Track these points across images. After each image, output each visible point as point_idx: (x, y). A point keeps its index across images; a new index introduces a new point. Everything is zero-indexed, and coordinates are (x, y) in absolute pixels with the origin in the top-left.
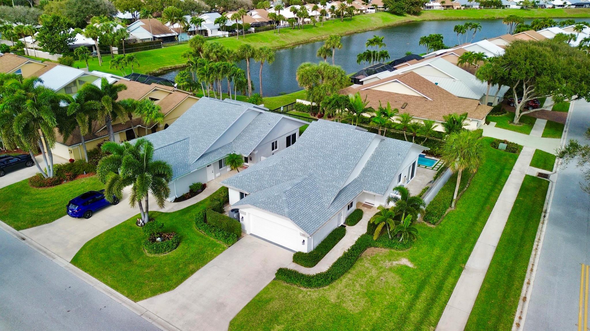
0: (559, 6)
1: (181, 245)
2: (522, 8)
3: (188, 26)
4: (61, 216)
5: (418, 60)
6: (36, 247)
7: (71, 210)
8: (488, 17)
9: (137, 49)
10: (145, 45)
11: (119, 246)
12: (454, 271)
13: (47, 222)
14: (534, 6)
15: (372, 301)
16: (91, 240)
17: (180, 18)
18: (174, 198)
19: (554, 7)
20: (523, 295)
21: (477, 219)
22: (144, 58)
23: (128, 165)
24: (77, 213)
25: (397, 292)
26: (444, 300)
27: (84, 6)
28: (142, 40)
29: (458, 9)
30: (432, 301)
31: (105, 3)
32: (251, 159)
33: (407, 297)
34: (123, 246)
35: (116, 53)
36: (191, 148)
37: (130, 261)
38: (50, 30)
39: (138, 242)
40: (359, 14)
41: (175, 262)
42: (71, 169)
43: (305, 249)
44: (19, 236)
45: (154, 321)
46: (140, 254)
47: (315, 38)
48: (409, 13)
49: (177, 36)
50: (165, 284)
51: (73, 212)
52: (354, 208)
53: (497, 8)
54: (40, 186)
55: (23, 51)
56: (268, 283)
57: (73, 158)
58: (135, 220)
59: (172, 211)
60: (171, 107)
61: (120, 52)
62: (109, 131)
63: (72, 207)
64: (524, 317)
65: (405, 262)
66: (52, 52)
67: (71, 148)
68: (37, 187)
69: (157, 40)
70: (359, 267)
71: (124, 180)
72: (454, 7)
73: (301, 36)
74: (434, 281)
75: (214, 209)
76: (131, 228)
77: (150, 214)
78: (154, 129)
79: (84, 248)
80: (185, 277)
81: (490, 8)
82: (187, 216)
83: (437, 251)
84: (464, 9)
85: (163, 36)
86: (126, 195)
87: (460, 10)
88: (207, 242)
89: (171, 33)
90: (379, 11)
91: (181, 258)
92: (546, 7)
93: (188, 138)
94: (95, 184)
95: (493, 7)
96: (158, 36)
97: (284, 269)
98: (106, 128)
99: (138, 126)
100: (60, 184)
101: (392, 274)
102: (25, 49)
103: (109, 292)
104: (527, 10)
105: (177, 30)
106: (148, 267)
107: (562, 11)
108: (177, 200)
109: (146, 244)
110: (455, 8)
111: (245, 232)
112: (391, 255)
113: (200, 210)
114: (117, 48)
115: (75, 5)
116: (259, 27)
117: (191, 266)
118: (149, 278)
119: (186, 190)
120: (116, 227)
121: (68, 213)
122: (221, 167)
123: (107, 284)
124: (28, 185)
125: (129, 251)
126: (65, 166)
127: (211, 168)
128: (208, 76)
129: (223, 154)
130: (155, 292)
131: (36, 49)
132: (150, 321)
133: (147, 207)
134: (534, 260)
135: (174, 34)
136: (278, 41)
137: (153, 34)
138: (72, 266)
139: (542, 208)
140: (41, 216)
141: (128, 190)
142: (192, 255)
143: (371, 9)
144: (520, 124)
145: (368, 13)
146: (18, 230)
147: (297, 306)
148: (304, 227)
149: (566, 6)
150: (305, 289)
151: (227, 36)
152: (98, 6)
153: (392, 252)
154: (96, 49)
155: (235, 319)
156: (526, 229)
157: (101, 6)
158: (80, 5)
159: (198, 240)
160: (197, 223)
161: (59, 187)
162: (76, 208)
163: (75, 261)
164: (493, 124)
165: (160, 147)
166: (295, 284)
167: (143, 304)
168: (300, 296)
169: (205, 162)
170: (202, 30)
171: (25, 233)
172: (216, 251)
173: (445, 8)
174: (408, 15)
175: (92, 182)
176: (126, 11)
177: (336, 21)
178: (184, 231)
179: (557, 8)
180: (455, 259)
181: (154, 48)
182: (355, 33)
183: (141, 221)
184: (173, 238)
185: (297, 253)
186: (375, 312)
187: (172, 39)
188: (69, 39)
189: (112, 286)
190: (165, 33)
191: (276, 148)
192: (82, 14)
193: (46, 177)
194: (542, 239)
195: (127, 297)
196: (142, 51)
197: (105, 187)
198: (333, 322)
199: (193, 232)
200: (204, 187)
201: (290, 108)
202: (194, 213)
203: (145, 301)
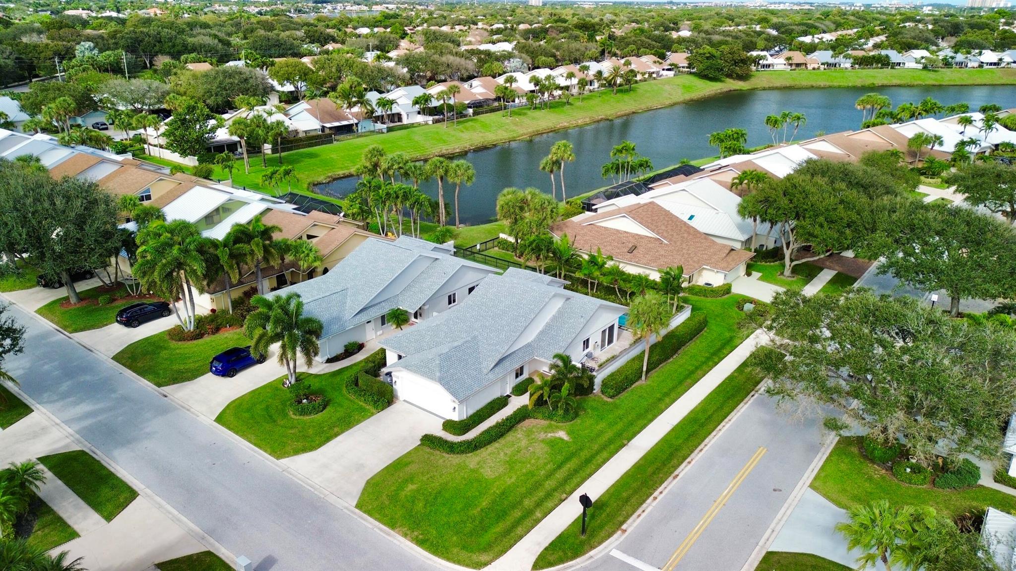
0: (991, 64)
1: (329, 409)
2: (925, 68)
3: (373, 109)
4: (203, 374)
5: (687, 176)
6: (178, 404)
7: (215, 367)
8: (863, 84)
9: (299, 146)
10: (310, 140)
11: (263, 406)
12: (612, 446)
13: (189, 379)
14: (946, 65)
15: (512, 469)
16: (236, 400)
17: (361, 100)
18: (326, 358)
19: (981, 65)
20: (676, 473)
21: (667, 394)
22: (306, 160)
23: (277, 321)
24: (221, 371)
25: (541, 461)
26: (588, 473)
27: (228, 80)
28: (306, 132)
29: (814, 69)
30: (576, 471)
31: (257, 76)
32: (421, 315)
33: (549, 467)
34: (267, 407)
35: (269, 152)
36: (348, 301)
37: (275, 421)
38: (183, 124)
39: (284, 403)
40: (645, 80)
41: (320, 424)
42: (212, 321)
43: (455, 417)
44: (161, 393)
45: (295, 476)
46: (285, 415)
47: (565, 124)
48: (729, 76)
49: (357, 124)
50: (307, 445)
51: (217, 369)
52: (525, 376)
53: (881, 68)
54: (180, 340)
55: (144, 149)
56: (411, 448)
57: (215, 308)
58: (282, 381)
59: (322, 373)
60: (333, 247)
61: (274, 151)
62: (257, 277)
63: (216, 364)
64: (664, 493)
65: (562, 434)
66: (184, 153)
67: (213, 296)
68: (176, 341)
69: (327, 131)
70: (510, 437)
71: (271, 337)
72: (808, 66)
73: (544, 120)
74: (584, 454)
75: (367, 372)
76: (277, 389)
77: (297, 375)
78: (311, 275)
79: (228, 406)
80: (328, 440)
81: (869, 68)
82: (338, 378)
83: (602, 425)
84: (825, 69)
85: (337, 124)
86: (273, 354)
87: (818, 71)
88: (356, 406)
89: (348, 119)
90: (682, 72)
91: (326, 422)
92: (967, 66)
93: (347, 288)
94: (239, 339)
95: (874, 65)
96: (328, 125)
97: (429, 435)
98: (253, 273)
99: (291, 270)
100: (201, 338)
101: (543, 445)
102: (146, 146)
103: (253, 450)
104: (933, 71)
105: (356, 115)
106: (292, 428)
107: (994, 73)
108: (329, 361)
109: (291, 405)
110: (810, 67)
111: (397, 398)
112: (550, 426)
113: (352, 372)
114: (270, 146)
115: (215, 78)
116: (479, 106)
117: (336, 429)
118: (292, 438)
119: (340, 350)
120: (261, 387)
121: (211, 370)
122: (383, 324)
123: (250, 442)
124: (167, 338)
125: (273, 412)
126: (206, 317)
127: (372, 325)
128: (384, 203)
129: (385, 309)
130: (297, 452)
131: (161, 147)
132: (291, 476)
133: (295, 367)
134: (710, 441)
135: (351, 122)
136: (506, 130)
137: (322, 120)
138: (216, 424)
139: (756, 386)
140: (183, 372)
141: (275, 348)
142: (338, 419)
143: (669, 70)
144: (794, 277)
145: (662, 77)
146: (159, 387)
147: (434, 470)
148: (454, 393)
149: (1003, 65)
150: (447, 456)
151: (431, 123)
152: (246, 80)
153: (550, 424)
154: (241, 147)
155: (372, 478)
156: (720, 408)
157: (251, 81)
158: (221, 78)
159: (346, 403)
160: (346, 387)
161: (200, 341)
162: (219, 366)
163: (219, 419)
164: (756, 275)
165: (314, 298)
166: (438, 450)
167: (285, 462)
168: (441, 461)
169: (364, 317)
170: (393, 115)
171: (166, 389)
172: (364, 415)
173: (794, 67)
174: (728, 80)
175: (236, 337)
176: (285, 82)
177: (605, 93)
178: (331, 394)
179: (985, 67)
180: (619, 435)
181: (322, 144)
182: (634, 113)
183: (288, 382)
184: (319, 400)
185: (448, 420)
186: (511, 478)
187: (348, 129)
188: (207, 135)
189: (255, 445)
190: (338, 120)
191: (454, 301)
192: (224, 93)
193: (186, 330)
194: (733, 421)
195: (270, 455)
196: (304, 148)
197: (252, 343)
198: (466, 485)
199: (343, 396)
200: (361, 347)
201: (489, 245)
202: (346, 375)
203: (287, 459)
